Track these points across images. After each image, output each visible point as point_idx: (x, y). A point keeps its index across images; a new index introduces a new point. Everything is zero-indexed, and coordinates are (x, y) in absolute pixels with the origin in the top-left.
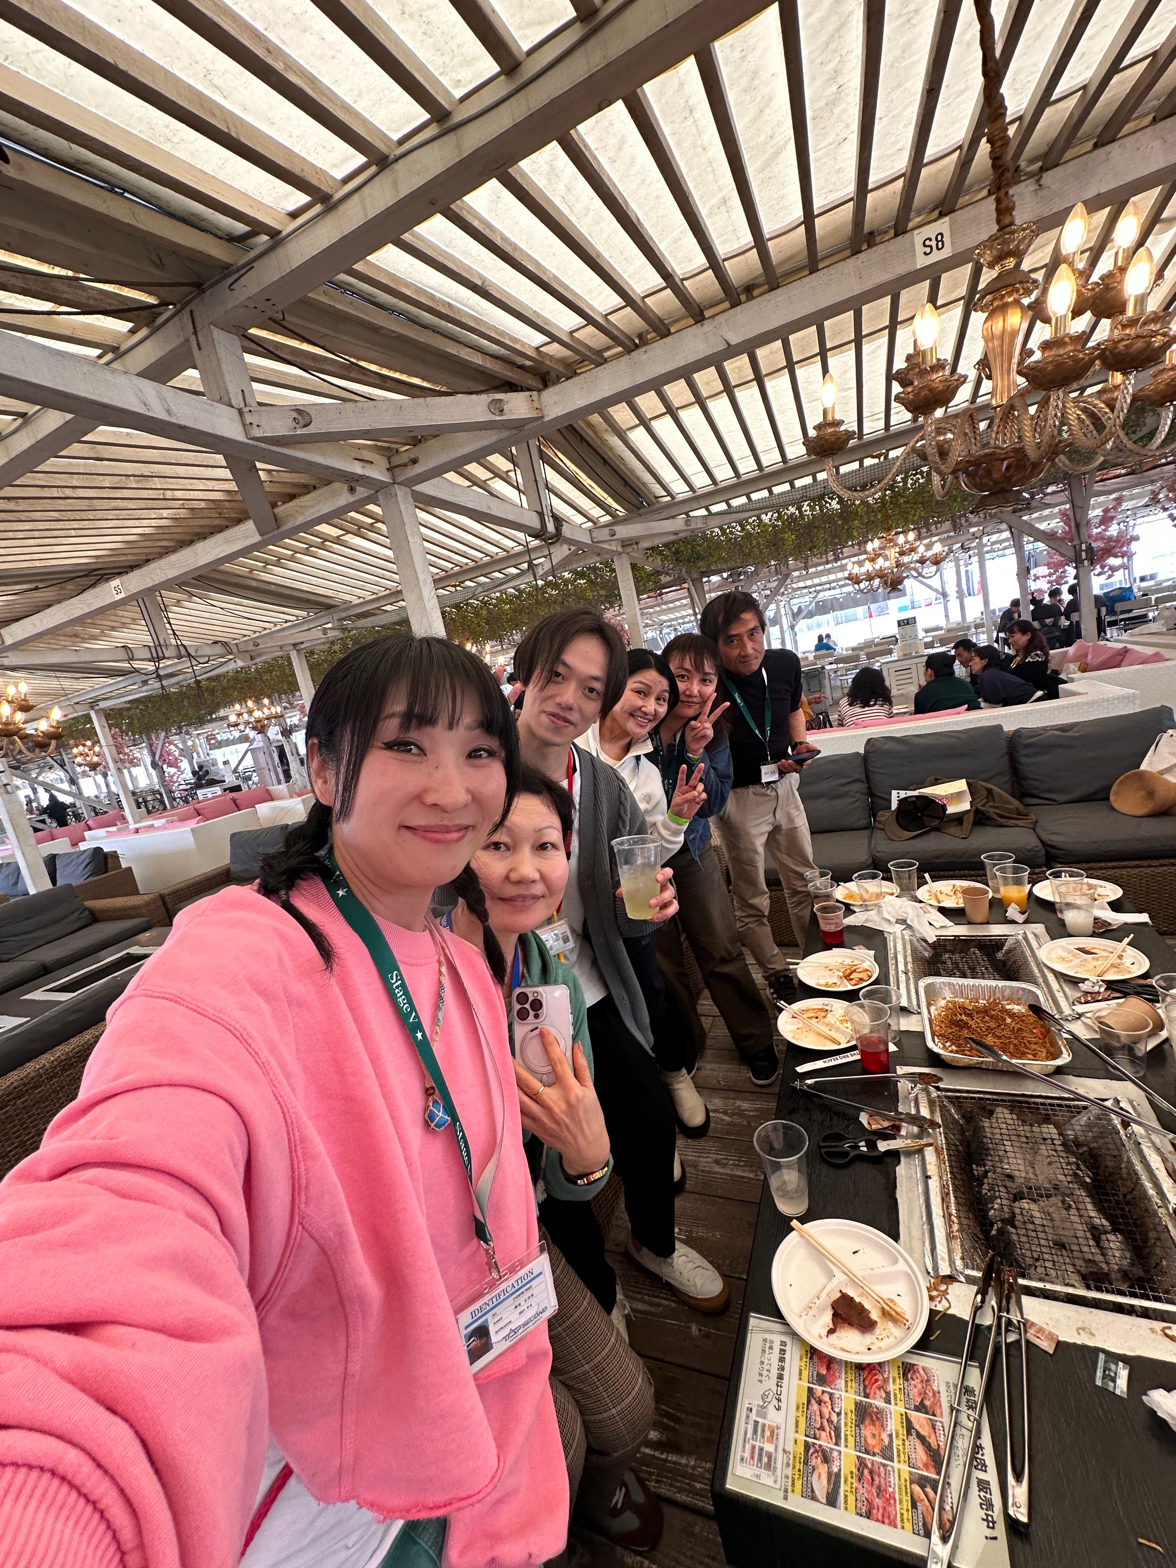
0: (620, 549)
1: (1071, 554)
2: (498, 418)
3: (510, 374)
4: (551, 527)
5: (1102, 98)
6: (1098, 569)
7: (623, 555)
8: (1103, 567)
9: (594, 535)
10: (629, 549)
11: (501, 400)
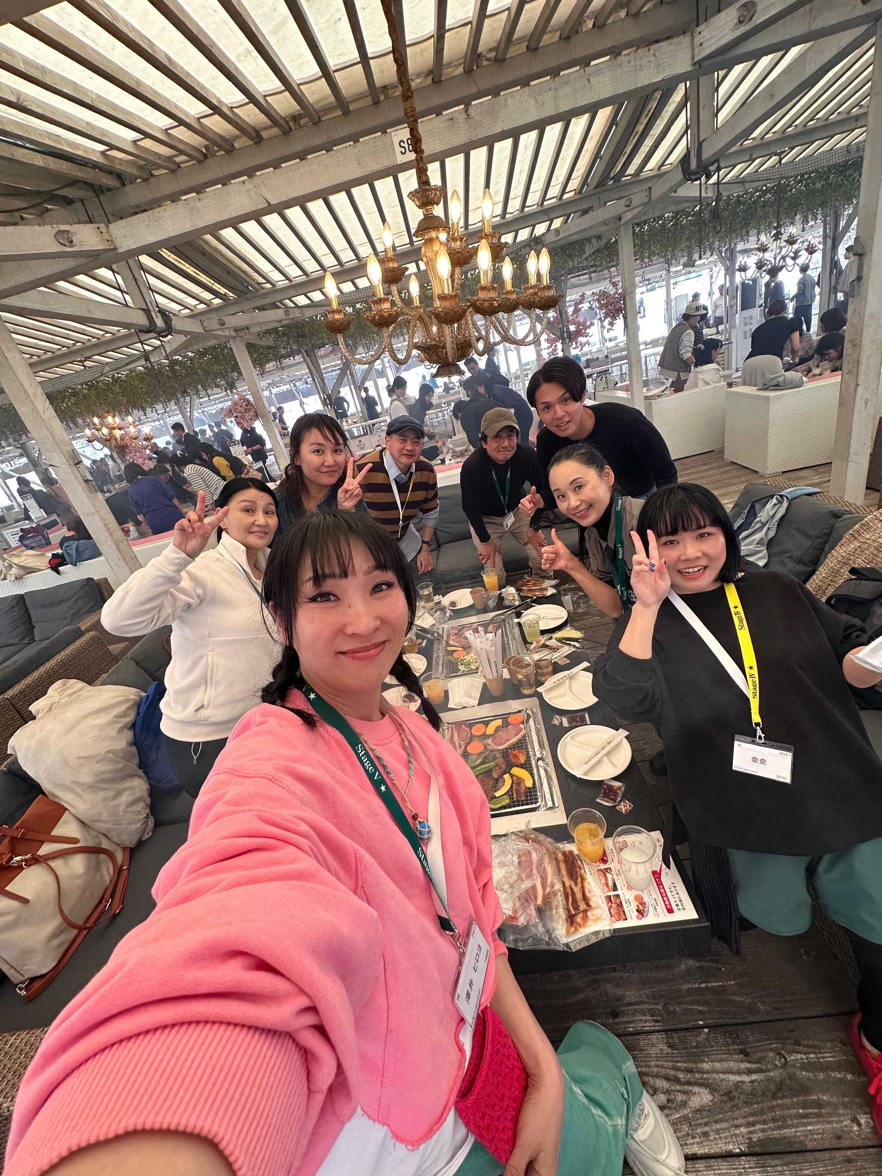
0: (233, 334)
1: (559, 334)
2: (69, 249)
3: (80, 174)
4: (159, 322)
5: (522, 17)
6: (574, 345)
7: (238, 339)
8: (576, 343)
9: (205, 324)
10: (242, 334)
11: (68, 232)
